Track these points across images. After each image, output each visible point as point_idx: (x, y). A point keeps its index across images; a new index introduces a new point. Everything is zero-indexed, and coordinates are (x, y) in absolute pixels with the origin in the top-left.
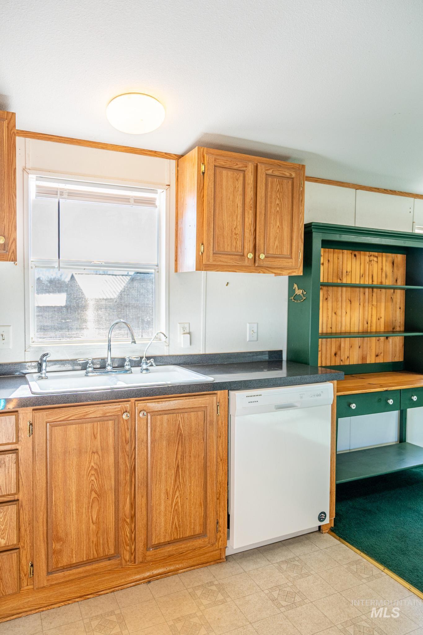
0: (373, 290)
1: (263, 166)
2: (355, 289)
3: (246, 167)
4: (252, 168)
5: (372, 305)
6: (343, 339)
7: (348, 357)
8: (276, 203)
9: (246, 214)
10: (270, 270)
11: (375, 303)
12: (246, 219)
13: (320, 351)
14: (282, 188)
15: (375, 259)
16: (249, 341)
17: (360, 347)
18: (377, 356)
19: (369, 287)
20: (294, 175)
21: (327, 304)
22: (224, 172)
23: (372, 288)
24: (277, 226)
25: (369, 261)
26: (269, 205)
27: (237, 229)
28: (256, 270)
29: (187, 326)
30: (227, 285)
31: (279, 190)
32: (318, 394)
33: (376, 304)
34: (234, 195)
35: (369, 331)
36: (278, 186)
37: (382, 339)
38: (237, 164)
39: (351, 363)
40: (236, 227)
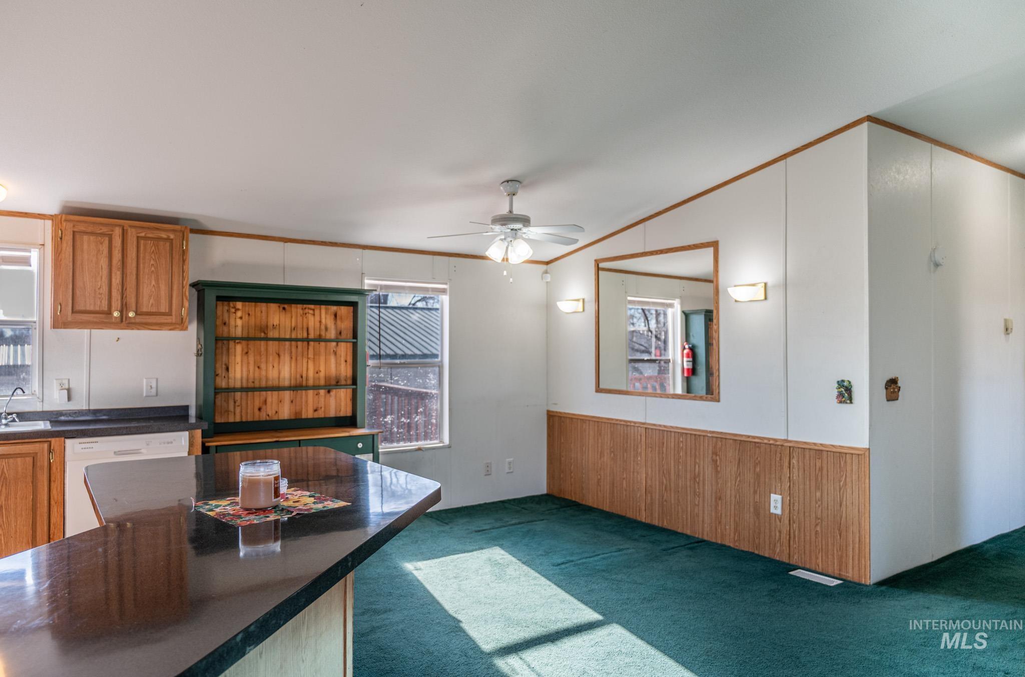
0: (308, 344)
1: (133, 230)
2: (283, 343)
3: (113, 231)
4: (119, 232)
5: (308, 358)
6: (269, 393)
7: (276, 412)
8: (151, 263)
9: (113, 275)
10: (146, 326)
11: (311, 355)
12: (113, 280)
13: (238, 406)
14: (158, 249)
15: (311, 312)
16: (146, 396)
17: (292, 402)
18: (315, 410)
19: (302, 340)
20: (172, 236)
21: (248, 358)
22: (85, 236)
23: (307, 340)
24: (152, 285)
25: (303, 314)
26: (141, 265)
27: (102, 289)
28: (128, 326)
29: (66, 382)
30: (117, 341)
31: (153, 251)
32: (170, 441)
33: (312, 357)
34: (97, 258)
35: (304, 384)
36: (153, 248)
37: (322, 392)
38: (101, 229)
39: (281, 418)
40: (100, 287)
